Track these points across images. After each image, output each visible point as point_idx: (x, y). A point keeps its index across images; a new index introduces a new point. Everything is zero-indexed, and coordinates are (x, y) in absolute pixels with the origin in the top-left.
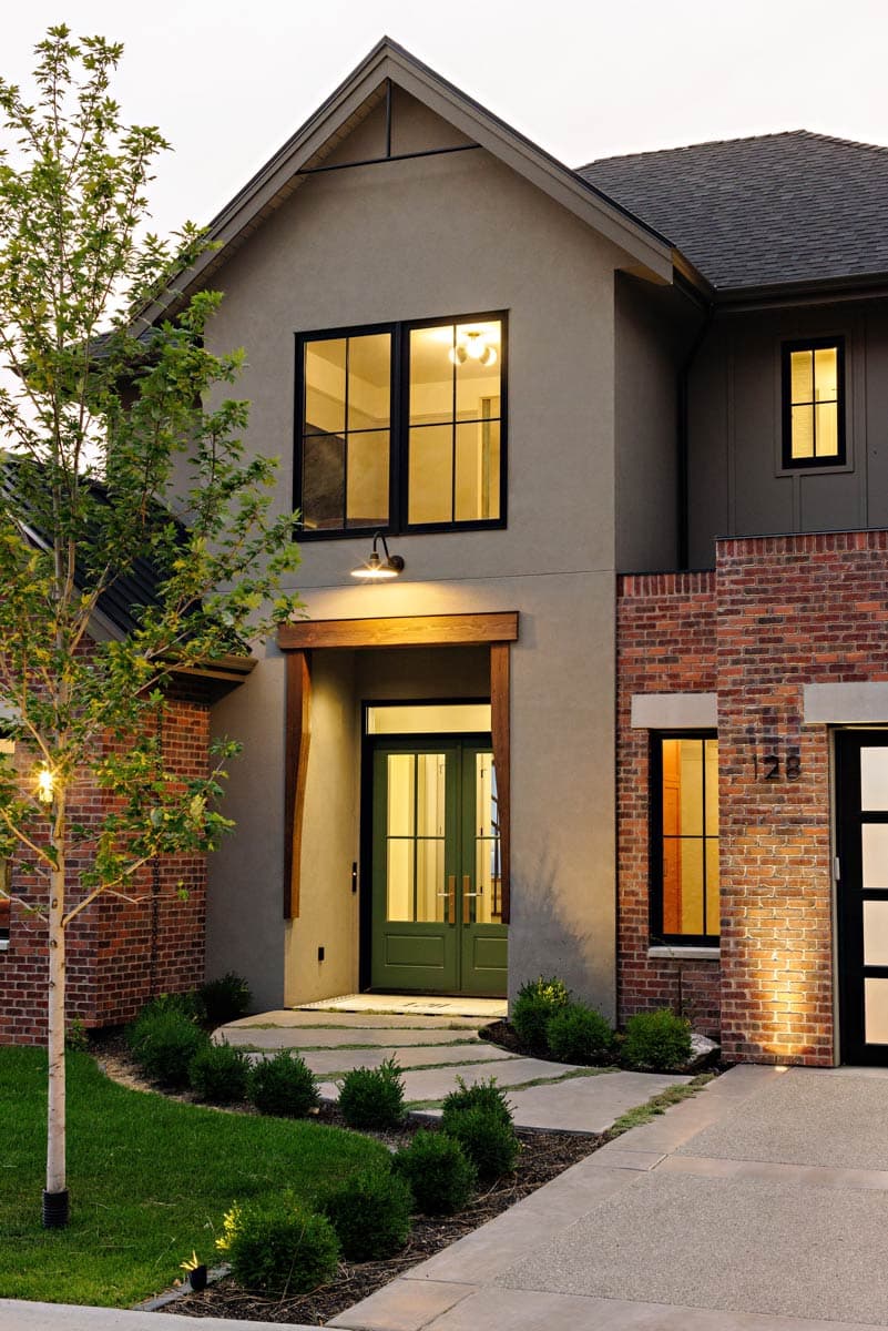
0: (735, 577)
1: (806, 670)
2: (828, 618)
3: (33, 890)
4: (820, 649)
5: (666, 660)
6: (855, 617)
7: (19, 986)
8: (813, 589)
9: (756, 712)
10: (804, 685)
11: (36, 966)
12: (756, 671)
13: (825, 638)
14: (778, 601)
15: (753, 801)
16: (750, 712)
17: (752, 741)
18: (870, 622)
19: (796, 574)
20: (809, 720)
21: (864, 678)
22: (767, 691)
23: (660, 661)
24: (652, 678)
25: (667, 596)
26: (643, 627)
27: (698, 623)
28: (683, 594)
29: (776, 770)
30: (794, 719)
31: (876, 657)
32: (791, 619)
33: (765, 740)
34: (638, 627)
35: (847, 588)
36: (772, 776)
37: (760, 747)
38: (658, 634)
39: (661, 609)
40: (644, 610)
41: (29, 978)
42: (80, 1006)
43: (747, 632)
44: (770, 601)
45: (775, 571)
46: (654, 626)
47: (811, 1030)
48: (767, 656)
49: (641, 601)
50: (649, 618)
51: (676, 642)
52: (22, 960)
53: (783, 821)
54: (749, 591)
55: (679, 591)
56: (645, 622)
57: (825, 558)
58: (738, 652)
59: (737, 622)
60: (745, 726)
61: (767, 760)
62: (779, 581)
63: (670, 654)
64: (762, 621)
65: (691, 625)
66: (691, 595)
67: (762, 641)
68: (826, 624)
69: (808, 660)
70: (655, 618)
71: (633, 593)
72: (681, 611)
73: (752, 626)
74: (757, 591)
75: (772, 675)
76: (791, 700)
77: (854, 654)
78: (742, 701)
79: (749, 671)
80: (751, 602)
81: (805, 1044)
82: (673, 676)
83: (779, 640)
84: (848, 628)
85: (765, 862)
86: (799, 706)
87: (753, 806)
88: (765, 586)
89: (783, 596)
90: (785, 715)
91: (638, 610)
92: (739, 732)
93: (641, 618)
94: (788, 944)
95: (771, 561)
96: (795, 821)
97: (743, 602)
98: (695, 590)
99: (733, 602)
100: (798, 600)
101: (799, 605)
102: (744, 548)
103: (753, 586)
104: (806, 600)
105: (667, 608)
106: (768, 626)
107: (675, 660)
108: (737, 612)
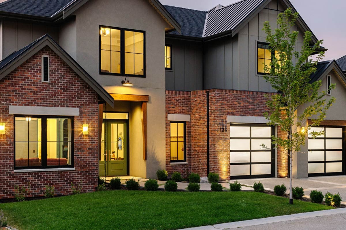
0: (218, 96)
1: (228, 113)
2: (230, 104)
3: (81, 155)
4: (229, 110)
5: (173, 108)
6: (234, 105)
7: (78, 179)
8: (229, 99)
9: (221, 120)
10: (227, 116)
11: (82, 173)
12: (221, 113)
13: (230, 108)
14: (224, 101)
15: (220, 135)
16: (220, 120)
17: (220, 125)
18: (236, 106)
19: (226, 96)
20: (228, 122)
21: (235, 115)
22: (222, 116)
23: (172, 108)
24: (171, 111)
25: (173, 95)
26: (170, 101)
27: (179, 101)
28: (176, 95)
29: (223, 130)
30: (226, 121)
31: (237, 111)
32: (226, 104)
33: (222, 125)
34: (168, 100)
35: (233, 99)
36: (223, 131)
37: (221, 126)
38: (172, 102)
39: (172, 97)
40: (170, 97)
41: (80, 176)
42: (94, 182)
43: (219, 106)
44: (223, 101)
45: (224, 96)
46: (171, 101)
47: (228, 174)
48: (222, 110)
49: (169, 95)
50: (170, 99)
51: (175, 104)
52: (79, 172)
53: (224, 139)
54: (220, 99)
55: (175, 94)
56: (170, 100)
57: (230, 94)
58: (218, 109)
59: (218, 104)
60: (219, 122)
61: (222, 128)
62: (224, 97)
63: (174, 106)
64: (221, 104)
65: (177, 101)
66: (177, 95)
67: (222, 107)
68: (230, 105)
69: (228, 111)
70: (171, 99)
71: (168, 94)
72: (176, 98)
73: (220, 105)
74: (221, 99)
75: (223, 114)
76: (225, 118)
77: (234, 111)
78: (219, 118)
79: (220, 113)
80: (220, 100)
81: (227, 176)
82: (175, 111)
83: (224, 108)
84: (233, 106)
85: (222, 146)
86: (226, 119)
87: (220, 136)
88: (222, 98)
89: (225, 100)
90: (225, 121)
91: (168, 97)
92: (218, 123)
93: (169, 99)
94: (225, 160)
95: (223, 94)
96: (226, 139)
97: (219, 100)
98: (178, 94)
99: (218, 100)
100: (226, 101)
101: (227, 102)
102: (219, 91)
103: (220, 98)
104: (228, 101)
105: (174, 97)
106: (223, 105)
107: (175, 108)
108: (218, 102)
